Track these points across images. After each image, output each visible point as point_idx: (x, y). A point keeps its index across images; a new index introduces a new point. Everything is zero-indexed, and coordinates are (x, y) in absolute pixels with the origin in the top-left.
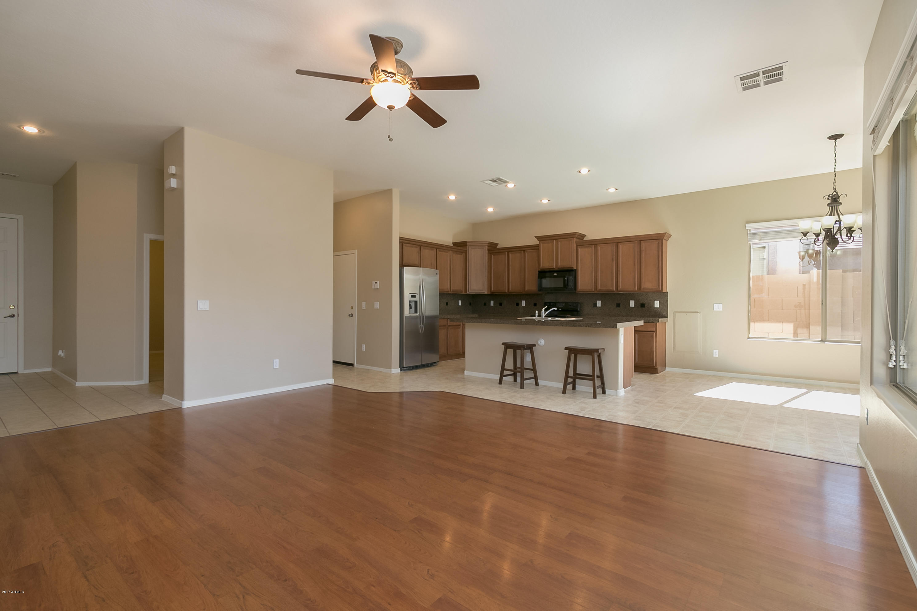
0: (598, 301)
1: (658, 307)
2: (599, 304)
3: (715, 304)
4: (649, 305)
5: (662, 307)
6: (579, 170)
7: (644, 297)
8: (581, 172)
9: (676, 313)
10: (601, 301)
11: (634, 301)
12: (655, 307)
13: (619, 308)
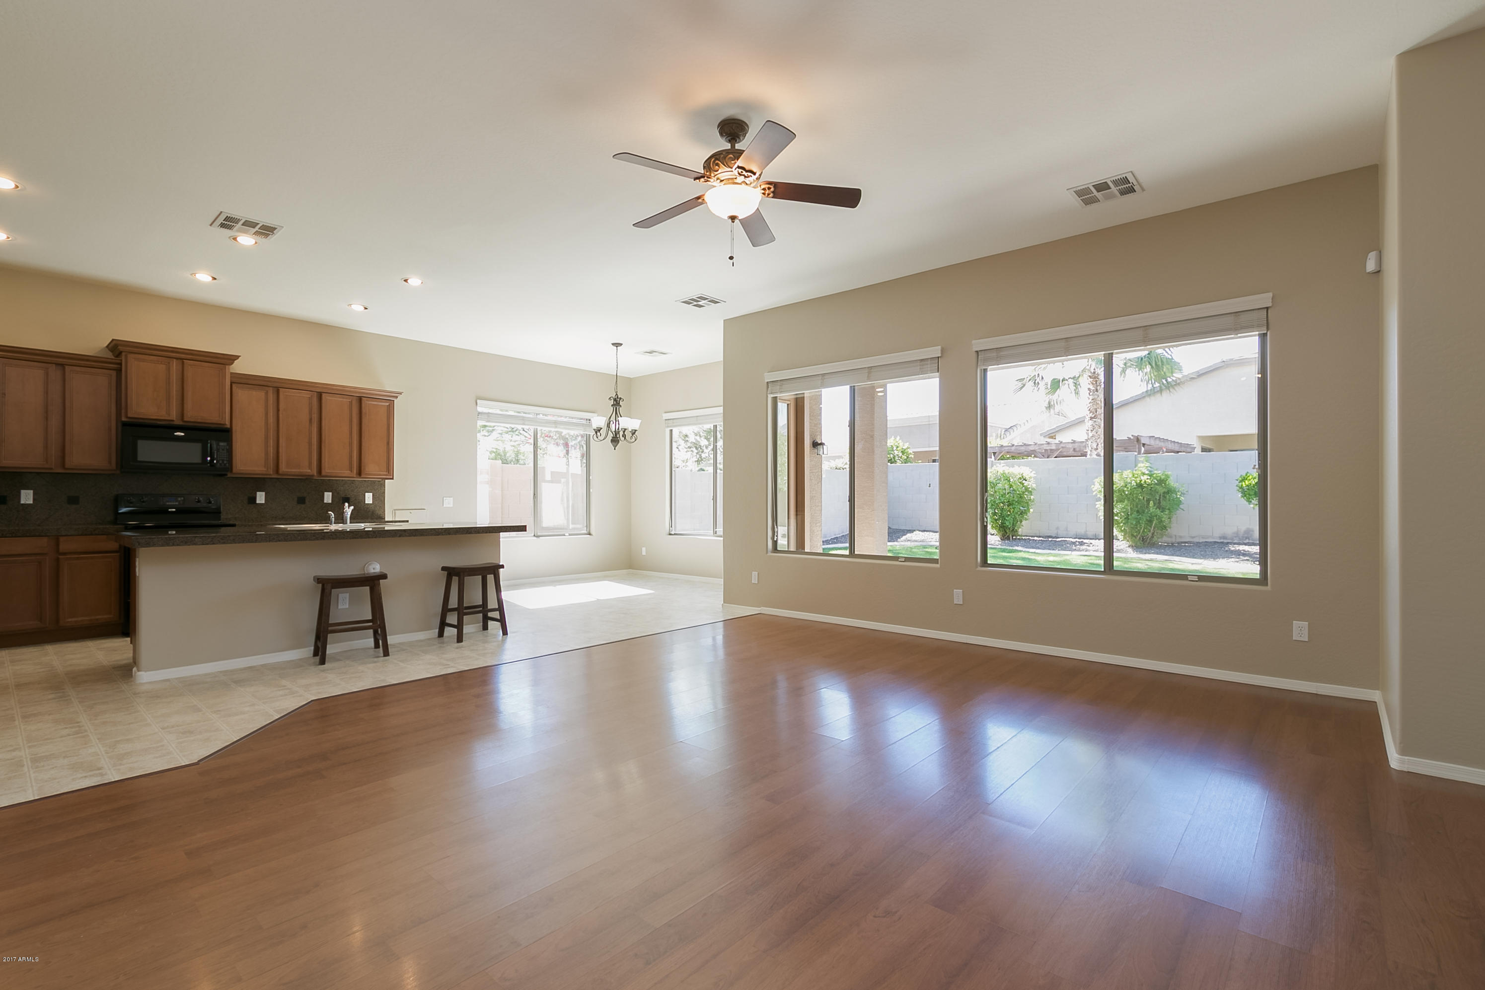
0: (258, 493)
1: (371, 502)
2: (261, 498)
3: (445, 498)
4: (356, 499)
5: (377, 503)
6: (406, 277)
7: (348, 486)
8: (408, 281)
9: (396, 511)
10: (266, 494)
11: (331, 493)
12: (366, 502)
13: (303, 506)
